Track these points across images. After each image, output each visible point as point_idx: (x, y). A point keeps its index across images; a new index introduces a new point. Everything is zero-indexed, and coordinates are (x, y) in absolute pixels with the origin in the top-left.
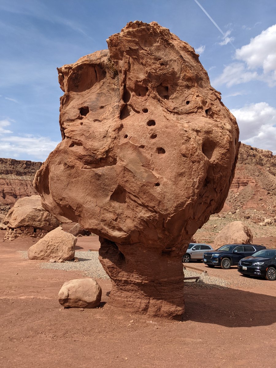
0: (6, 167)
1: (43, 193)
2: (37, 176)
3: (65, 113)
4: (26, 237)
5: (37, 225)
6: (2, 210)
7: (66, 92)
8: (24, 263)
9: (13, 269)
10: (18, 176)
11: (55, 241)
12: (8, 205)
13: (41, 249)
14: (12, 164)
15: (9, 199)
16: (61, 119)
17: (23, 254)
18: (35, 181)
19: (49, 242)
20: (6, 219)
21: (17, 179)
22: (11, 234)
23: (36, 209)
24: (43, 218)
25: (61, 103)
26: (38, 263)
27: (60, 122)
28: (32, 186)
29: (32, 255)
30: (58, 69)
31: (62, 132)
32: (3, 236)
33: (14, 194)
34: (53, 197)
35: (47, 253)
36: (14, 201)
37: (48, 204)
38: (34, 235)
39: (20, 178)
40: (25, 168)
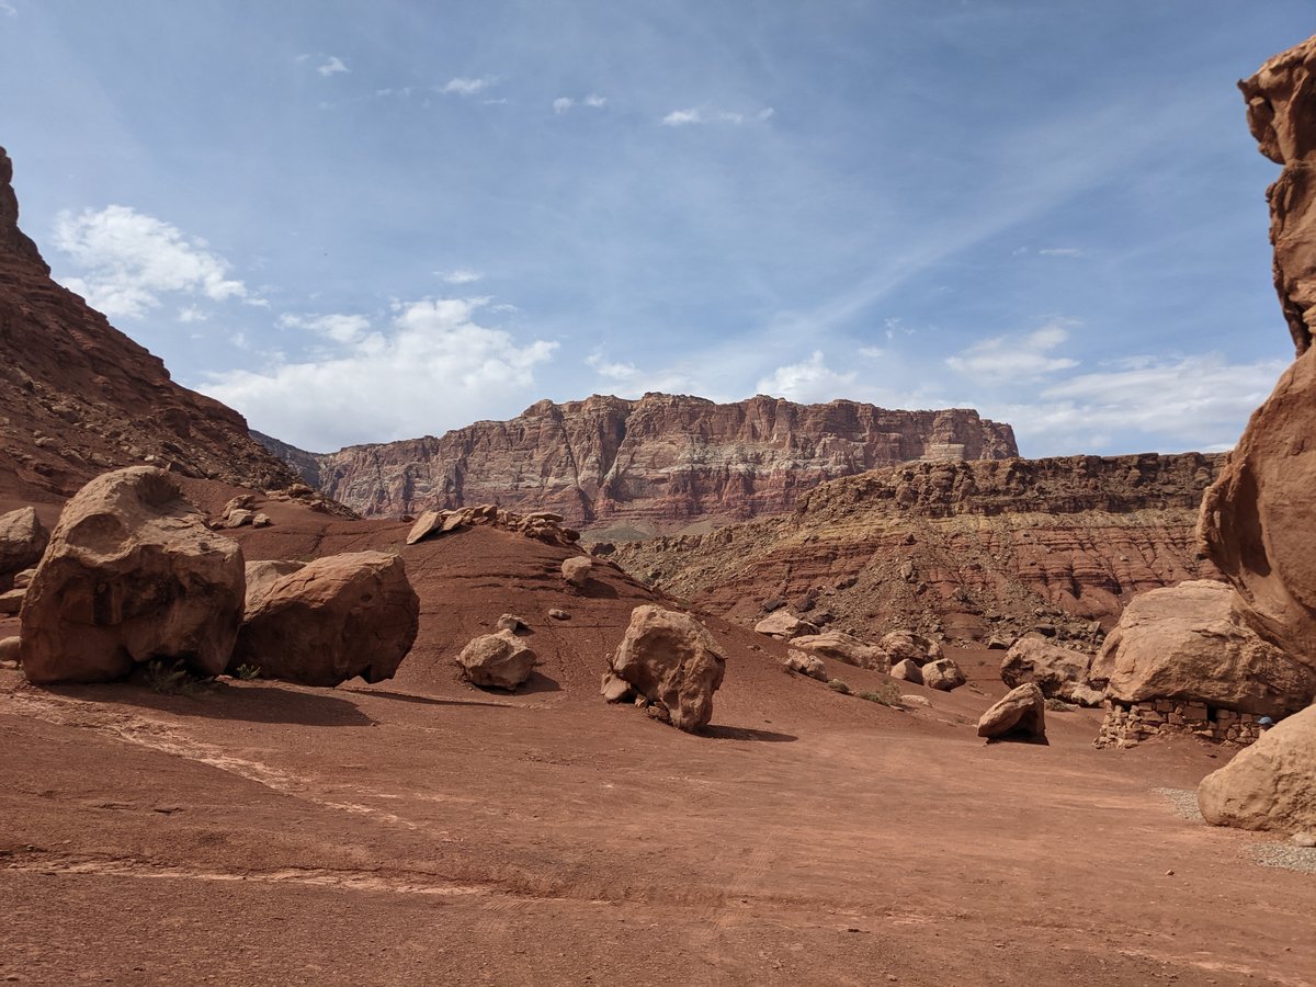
0: (1069, 487)
1: (1242, 570)
2: (1211, 509)
3: (1297, 245)
4: (1178, 738)
5: (1220, 695)
6: (1075, 637)
7: (1290, 162)
8: (1190, 837)
9: (1152, 854)
10: (1116, 514)
11: (1304, 761)
12: (1091, 618)
13: (1249, 790)
14: (1089, 475)
15: (1096, 598)
16: (1281, 274)
17: (1177, 802)
18: (1204, 529)
19: (1280, 764)
20: (1098, 671)
21: (1114, 526)
22: (1123, 723)
23: (1206, 634)
24: (1239, 667)
25: (1272, 211)
26: (1247, 843)
27: (1279, 284)
28: (1171, 546)
29: (1217, 807)
30: (1242, 85)
31: (1294, 322)
32: (1091, 728)
33: (1109, 580)
34: (1286, 586)
35: (1278, 806)
36: (1110, 604)
37: (1268, 614)
38: (1209, 733)
39: (1125, 519)
40: (1138, 483)
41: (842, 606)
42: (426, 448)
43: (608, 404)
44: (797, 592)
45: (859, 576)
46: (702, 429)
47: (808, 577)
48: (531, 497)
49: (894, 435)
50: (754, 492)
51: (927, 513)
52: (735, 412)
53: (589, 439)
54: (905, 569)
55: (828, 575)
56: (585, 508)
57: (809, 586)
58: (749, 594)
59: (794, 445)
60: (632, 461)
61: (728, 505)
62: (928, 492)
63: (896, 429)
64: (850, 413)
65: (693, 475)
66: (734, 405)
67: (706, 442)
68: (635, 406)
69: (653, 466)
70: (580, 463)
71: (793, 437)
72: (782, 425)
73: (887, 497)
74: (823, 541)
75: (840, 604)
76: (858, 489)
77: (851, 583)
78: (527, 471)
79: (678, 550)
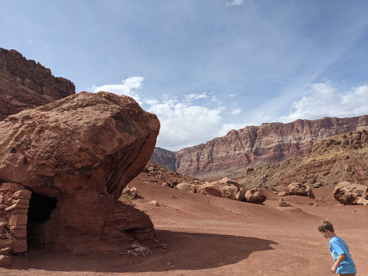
41: (325, 181)
42: (202, 147)
43: (251, 128)
44: (310, 178)
45: (330, 171)
46: (281, 132)
47: (313, 172)
48: (232, 157)
49: (345, 126)
50: (300, 149)
51: (353, 148)
52: (291, 125)
53: (247, 139)
54: (346, 167)
55: (320, 171)
56: (248, 159)
57: (314, 175)
58: (294, 179)
59: (311, 133)
60: (260, 144)
61: (292, 154)
62: (352, 141)
63: (346, 124)
64: (329, 121)
65: (280, 146)
66: (290, 123)
67: (283, 135)
68: (259, 128)
69: (267, 144)
70: (245, 146)
71: (311, 131)
72: (306, 127)
73: (338, 145)
74: (317, 161)
75: (325, 180)
76: (327, 143)
77: (328, 173)
78: (230, 150)
79: (273, 168)
